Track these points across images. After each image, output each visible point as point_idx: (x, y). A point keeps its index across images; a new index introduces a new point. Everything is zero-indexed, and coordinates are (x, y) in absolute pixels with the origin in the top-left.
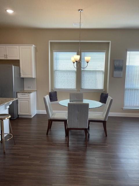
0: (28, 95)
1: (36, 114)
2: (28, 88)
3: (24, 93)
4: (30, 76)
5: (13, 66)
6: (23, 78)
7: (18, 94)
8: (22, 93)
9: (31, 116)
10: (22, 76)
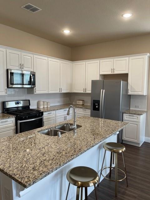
0: (137, 117)
1: (144, 142)
2: (136, 107)
3: (132, 114)
4: (140, 93)
5: (122, 82)
6: (130, 95)
7: (124, 114)
8: (130, 113)
9: (139, 144)
10: (130, 93)
